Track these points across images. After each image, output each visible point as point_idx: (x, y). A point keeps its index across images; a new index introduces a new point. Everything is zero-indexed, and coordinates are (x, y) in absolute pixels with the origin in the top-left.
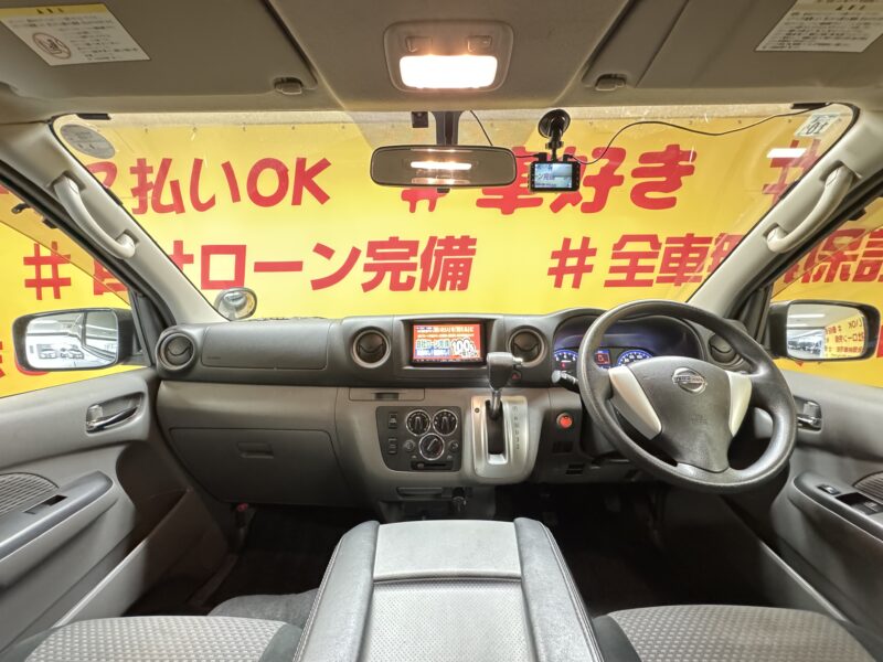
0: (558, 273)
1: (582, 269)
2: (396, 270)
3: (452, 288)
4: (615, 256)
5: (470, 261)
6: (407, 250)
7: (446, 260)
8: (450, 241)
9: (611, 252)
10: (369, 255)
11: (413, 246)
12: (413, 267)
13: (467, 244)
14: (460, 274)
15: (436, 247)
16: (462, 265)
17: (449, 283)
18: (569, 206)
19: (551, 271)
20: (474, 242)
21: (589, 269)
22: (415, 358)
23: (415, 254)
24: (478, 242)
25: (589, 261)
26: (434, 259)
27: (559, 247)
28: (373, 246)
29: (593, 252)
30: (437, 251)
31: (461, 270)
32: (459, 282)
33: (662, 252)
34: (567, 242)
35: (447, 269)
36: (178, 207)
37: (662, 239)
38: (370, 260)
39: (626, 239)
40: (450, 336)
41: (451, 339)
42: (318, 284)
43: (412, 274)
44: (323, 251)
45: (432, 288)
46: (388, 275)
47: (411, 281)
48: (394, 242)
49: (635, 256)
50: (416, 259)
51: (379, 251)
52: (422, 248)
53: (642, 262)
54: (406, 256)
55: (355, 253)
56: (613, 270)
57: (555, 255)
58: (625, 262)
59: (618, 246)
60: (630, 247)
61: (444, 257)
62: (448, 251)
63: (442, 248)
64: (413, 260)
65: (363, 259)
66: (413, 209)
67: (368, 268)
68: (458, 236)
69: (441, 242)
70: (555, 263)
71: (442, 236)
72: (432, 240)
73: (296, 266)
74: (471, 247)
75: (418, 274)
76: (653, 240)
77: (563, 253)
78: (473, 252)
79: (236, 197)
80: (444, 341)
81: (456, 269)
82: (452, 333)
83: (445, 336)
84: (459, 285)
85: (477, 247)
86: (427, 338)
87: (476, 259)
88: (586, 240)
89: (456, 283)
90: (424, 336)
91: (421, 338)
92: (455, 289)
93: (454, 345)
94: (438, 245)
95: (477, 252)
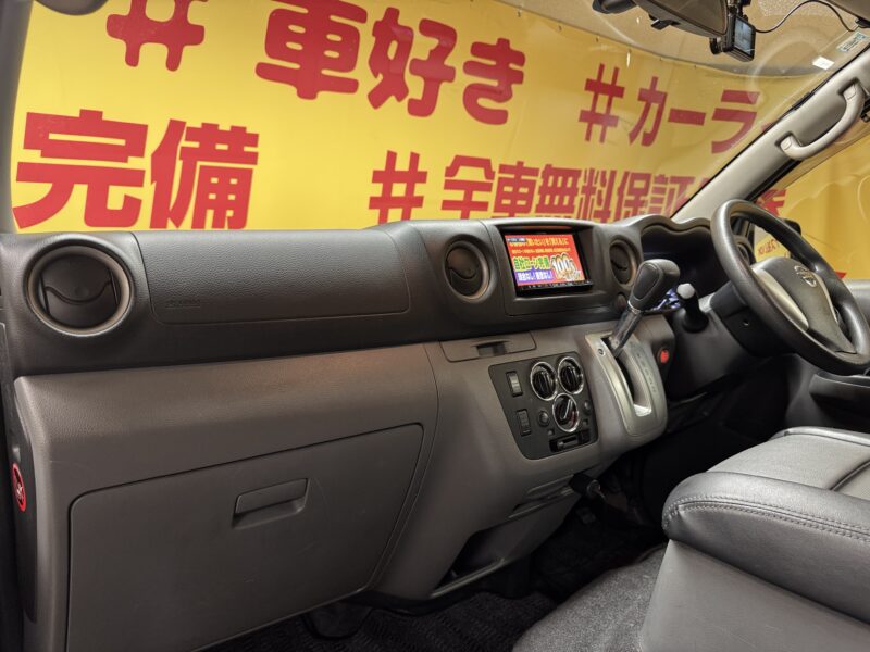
0: (381, 203)
1: (411, 202)
2: (98, 184)
3: (218, 224)
4: (449, 185)
5: (246, 177)
6: (121, 142)
7: (202, 168)
8: (208, 133)
9: (442, 179)
10: (29, 144)
11: (135, 135)
12: (135, 178)
13: (241, 142)
14: (232, 197)
15: (183, 143)
16: (234, 181)
17: (210, 214)
18: (392, 99)
19: (374, 203)
20: (253, 139)
21: (419, 202)
22: (519, 284)
23: (140, 154)
24: (261, 141)
25: (419, 189)
26: (179, 164)
27: (381, 165)
28: (40, 125)
29: (422, 177)
30: (183, 148)
31: (232, 189)
32: (230, 213)
33: (495, 183)
34: (392, 157)
35: (205, 187)
37: (495, 167)
38: (34, 156)
39: (460, 161)
40: (547, 250)
41: (549, 254)
43: (133, 192)
45: (178, 223)
46: (80, 193)
47: (132, 205)
48: (90, 121)
49: (470, 187)
50: (143, 163)
51: (53, 136)
52: (153, 142)
53: (478, 196)
54: (120, 154)
56: (447, 205)
57: (377, 177)
58: (458, 195)
59: (451, 171)
60: (465, 174)
61: (200, 164)
62: (207, 152)
63: (195, 145)
64: (134, 163)
65: (16, 153)
66: (132, 59)
67: (27, 173)
68: (225, 127)
69: (193, 134)
70: (377, 190)
71: (194, 122)
72: (175, 128)
74: (247, 149)
75: (146, 193)
76: (484, 164)
77: (386, 176)
78: (253, 158)
80: (543, 258)
81: (223, 189)
82: (547, 247)
83: (541, 251)
84: (229, 218)
85: (260, 149)
86: (524, 255)
87: (260, 173)
88: (414, 158)
89: (224, 214)
90: (519, 251)
91: (517, 255)
92: (222, 226)
93: (554, 264)
94: (187, 139)
95: (260, 160)
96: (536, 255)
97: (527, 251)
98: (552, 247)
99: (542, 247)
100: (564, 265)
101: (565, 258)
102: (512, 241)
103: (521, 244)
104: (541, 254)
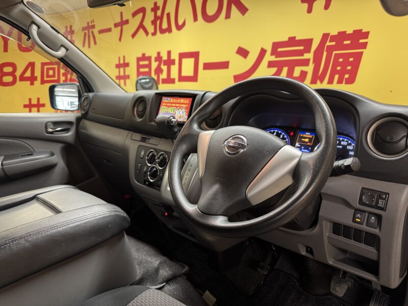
2: (292, 66)
5: (359, 57)
6: (302, 48)
7: (335, 54)
8: (342, 35)
10: (272, 54)
11: (308, 43)
12: (306, 63)
13: (359, 38)
14: (349, 68)
15: (328, 44)
16: (351, 59)
17: (337, 77)
20: (366, 35)
23: (309, 51)
24: (371, 35)
26: (325, 54)
28: (276, 45)
30: (328, 46)
31: (350, 64)
32: (347, 76)
35: (336, 63)
36: (169, 30)
38: (273, 58)
40: (177, 105)
41: (177, 107)
43: (304, 68)
44: (243, 52)
45: (322, 82)
46: (286, 70)
47: (304, 75)
48: (292, 41)
50: (309, 56)
51: (279, 50)
52: (315, 45)
54: (301, 53)
55: (263, 52)
61: (335, 52)
62: (340, 46)
63: (333, 43)
64: (306, 56)
65: (268, 57)
66: (309, 10)
67: (271, 64)
68: (350, 31)
69: (333, 38)
71: (334, 33)
72: (325, 36)
73: (224, 65)
74: (362, 41)
75: (310, 69)
78: (364, 46)
79: (195, 19)
80: (173, 108)
81: (344, 65)
82: (178, 103)
83: (174, 105)
84: (346, 79)
85: (369, 40)
86: (166, 106)
87: (366, 53)
89: (344, 76)
90: (165, 104)
91: (164, 106)
92: (342, 83)
93: (177, 112)
94: (330, 41)
95: (368, 46)
96: (171, 106)
97: (169, 104)
98: (180, 103)
99: (176, 103)
100: (181, 113)
101: (184, 110)
102: (165, 100)
103: (167, 101)
104: (173, 107)
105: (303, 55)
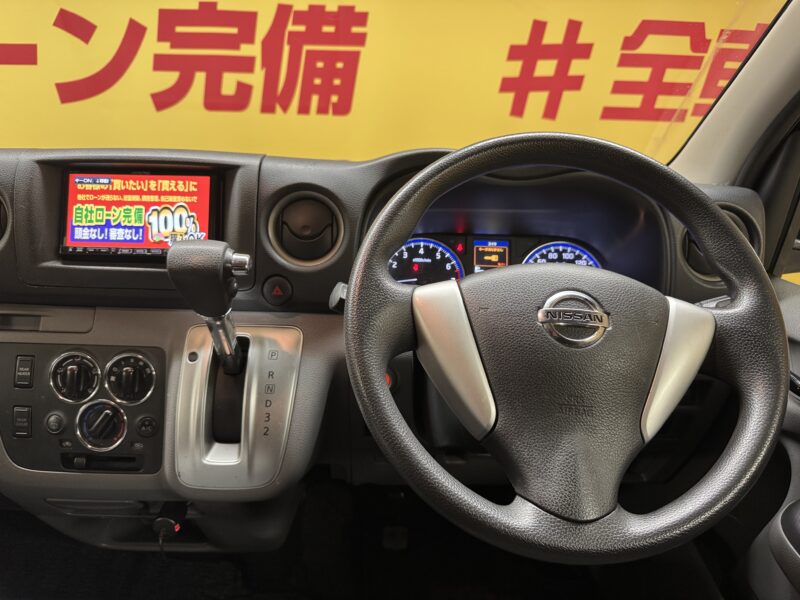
0: (518, 88)
1: (565, 82)
2: (215, 69)
3: (322, 110)
4: (625, 61)
5: (352, 60)
6: (234, 30)
7: (308, 52)
8: (316, 15)
9: (617, 52)
10: (161, 38)
11: (245, 21)
12: (246, 65)
13: (349, 22)
14: (337, 82)
15: (291, 27)
16: (340, 65)
17: (315, 100)
19: (507, 85)
20: (362, 19)
21: (576, 83)
22: (68, 243)
23: (250, 40)
24: (370, 20)
25: (577, 67)
26: (286, 49)
27: (523, 38)
28: (169, 20)
29: (585, 51)
30: (291, 33)
31: (338, 73)
32: (334, 99)
33: (708, 57)
34: (539, 28)
35: (311, 71)
37: (711, 33)
38: (165, 48)
39: (648, 28)
40: (146, 198)
41: (148, 205)
42: (70, 92)
43: (245, 78)
44: (76, 26)
45: (285, 108)
46: (200, 78)
47: (244, 91)
48: (208, 12)
49: (659, 63)
50: (253, 50)
51: (179, 29)
52: (263, 28)
53: (672, 75)
54: (232, 42)
55: (135, 32)
56: (620, 87)
57: (515, 53)
58: (642, 74)
59: (631, 42)
60: (653, 45)
61: (306, 48)
62: (315, 35)
63: (301, 28)
64: (245, 50)
65: (152, 46)
67: (161, 63)
68: (332, 7)
69: (300, 18)
70: (514, 69)
71: (301, 5)
72: (283, 11)
73: (24, 54)
74: (356, 30)
75: (256, 79)
76: (695, 32)
77: (528, 52)
78: (361, 39)
80: (133, 209)
81: (329, 73)
82: (150, 192)
83: (136, 198)
84: (334, 105)
85: (370, 29)
86: (96, 202)
87: (366, 53)
88: (574, 27)
89: (328, 99)
90: (91, 197)
91: (84, 202)
92: (326, 112)
93: (153, 219)
94: (295, 23)
95: (369, 40)
96: (119, 204)
97: (108, 198)
98: (160, 193)
99: (140, 193)
100: (173, 221)
102: (83, 183)
103: (97, 187)
104: (132, 203)
105: (237, 47)
